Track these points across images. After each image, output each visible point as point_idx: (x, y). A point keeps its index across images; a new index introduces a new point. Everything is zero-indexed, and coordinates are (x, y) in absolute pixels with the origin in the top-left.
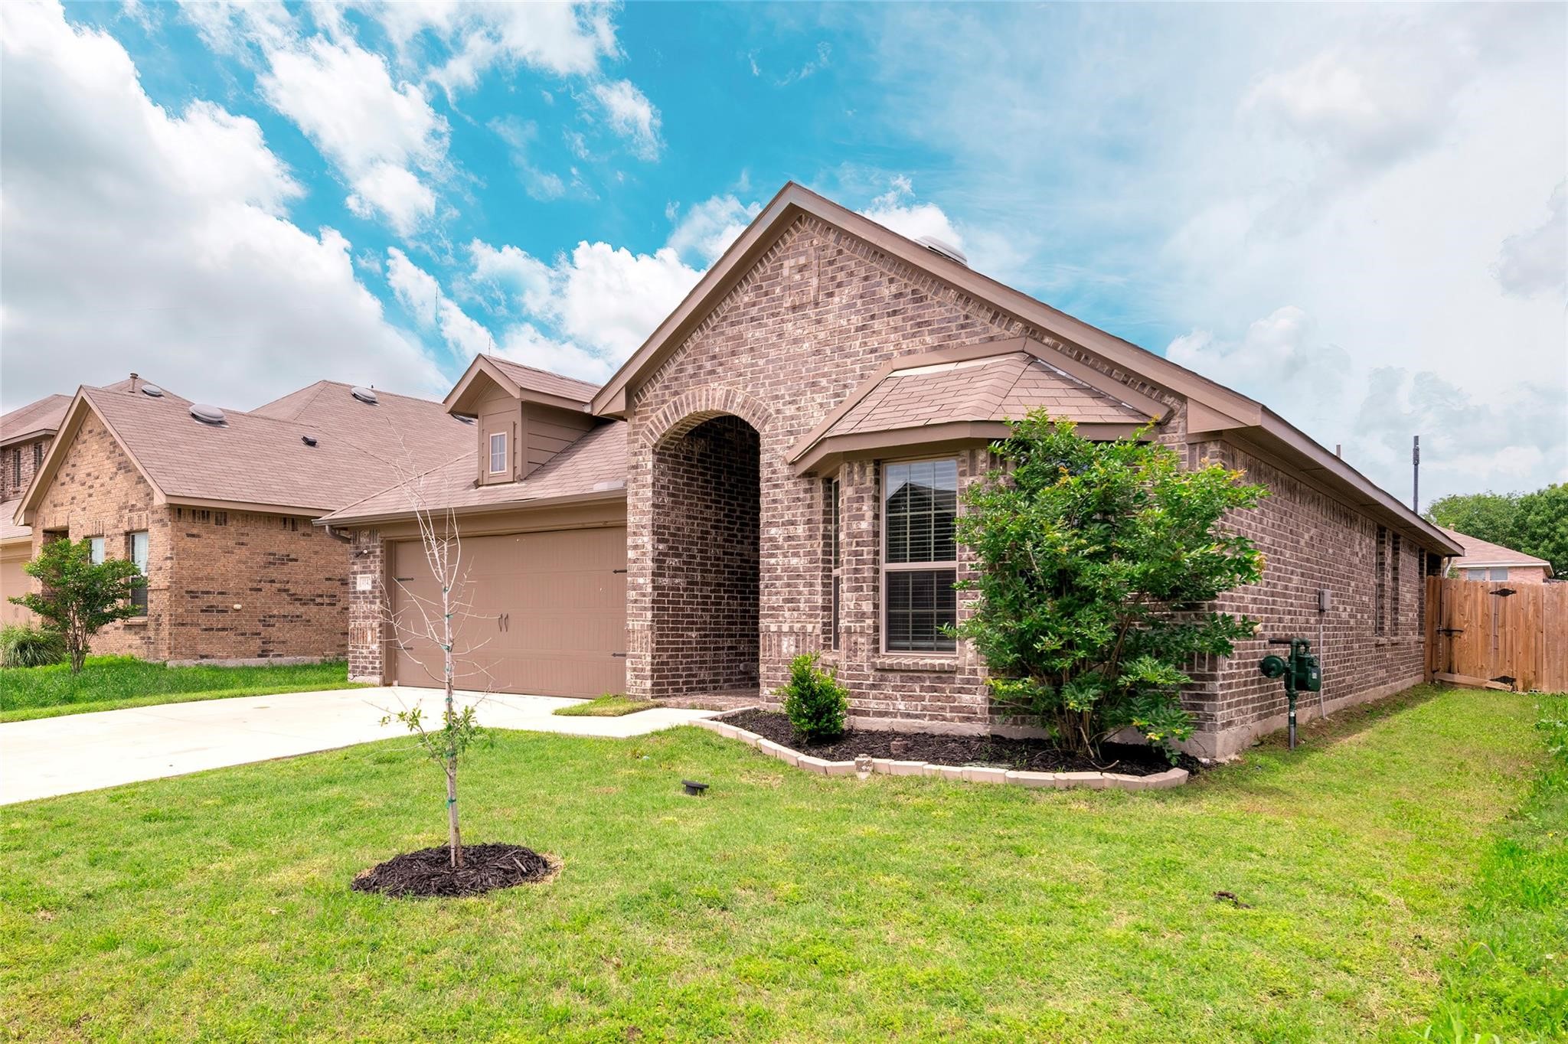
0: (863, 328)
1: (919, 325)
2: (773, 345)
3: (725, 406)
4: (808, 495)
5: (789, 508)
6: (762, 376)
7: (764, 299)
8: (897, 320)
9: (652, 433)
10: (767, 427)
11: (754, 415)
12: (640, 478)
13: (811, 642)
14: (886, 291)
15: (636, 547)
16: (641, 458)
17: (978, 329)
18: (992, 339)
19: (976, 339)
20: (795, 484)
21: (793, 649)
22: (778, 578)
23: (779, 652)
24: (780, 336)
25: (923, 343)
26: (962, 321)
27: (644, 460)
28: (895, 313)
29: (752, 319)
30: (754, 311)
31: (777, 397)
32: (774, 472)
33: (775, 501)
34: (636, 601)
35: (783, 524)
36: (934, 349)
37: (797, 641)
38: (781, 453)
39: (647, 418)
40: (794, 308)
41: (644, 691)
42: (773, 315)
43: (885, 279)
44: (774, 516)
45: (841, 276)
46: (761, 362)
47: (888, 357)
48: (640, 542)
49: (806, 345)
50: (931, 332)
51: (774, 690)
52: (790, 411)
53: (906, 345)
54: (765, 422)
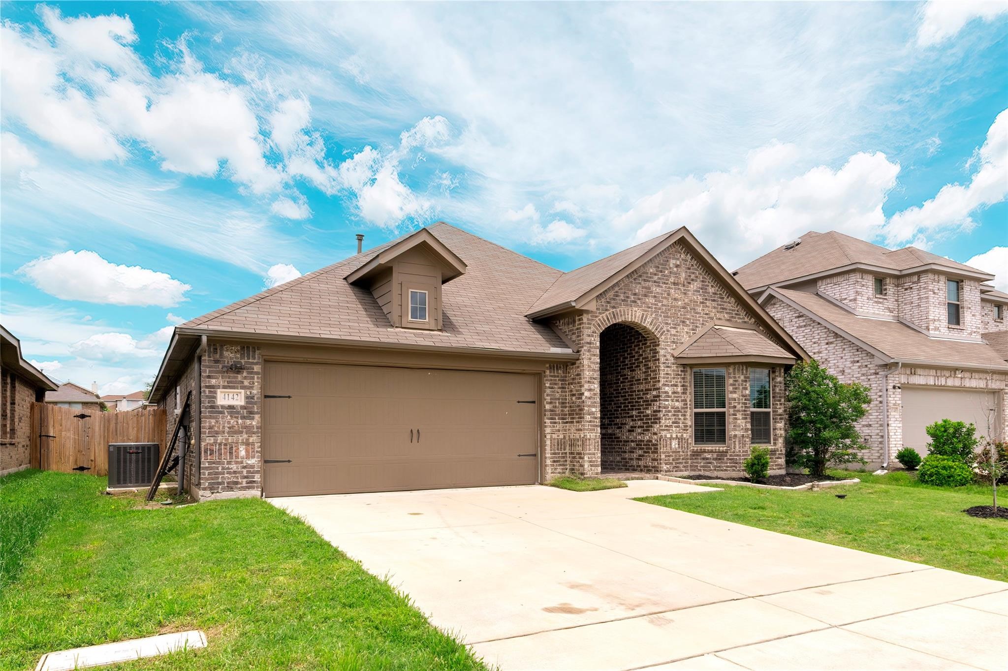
0: (703, 303)
2: (665, 298)
3: (641, 321)
4: (683, 374)
5: (674, 378)
6: (660, 311)
7: (660, 274)
10: (663, 337)
11: (656, 329)
13: (685, 442)
15: (590, 389)
16: (592, 338)
18: (745, 322)
19: (741, 321)
20: (677, 367)
21: (677, 446)
22: (669, 411)
23: (671, 448)
24: (669, 294)
25: (724, 317)
27: (594, 340)
28: (714, 301)
29: (655, 282)
30: (656, 278)
31: (667, 324)
32: (667, 360)
33: (667, 374)
34: (591, 421)
35: (671, 386)
37: (679, 442)
38: (669, 351)
40: (674, 283)
42: (665, 283)
43: (710, 285)
44: (667, 381)
45: (693, 276)
46: (660, 304)
47: (713, 319)
48: (592, 386)
49: (680, 303)
50: (727, 313)
51: (668, 466)
52: (673, 332)
53: (718, 315)
54: (662, 334)
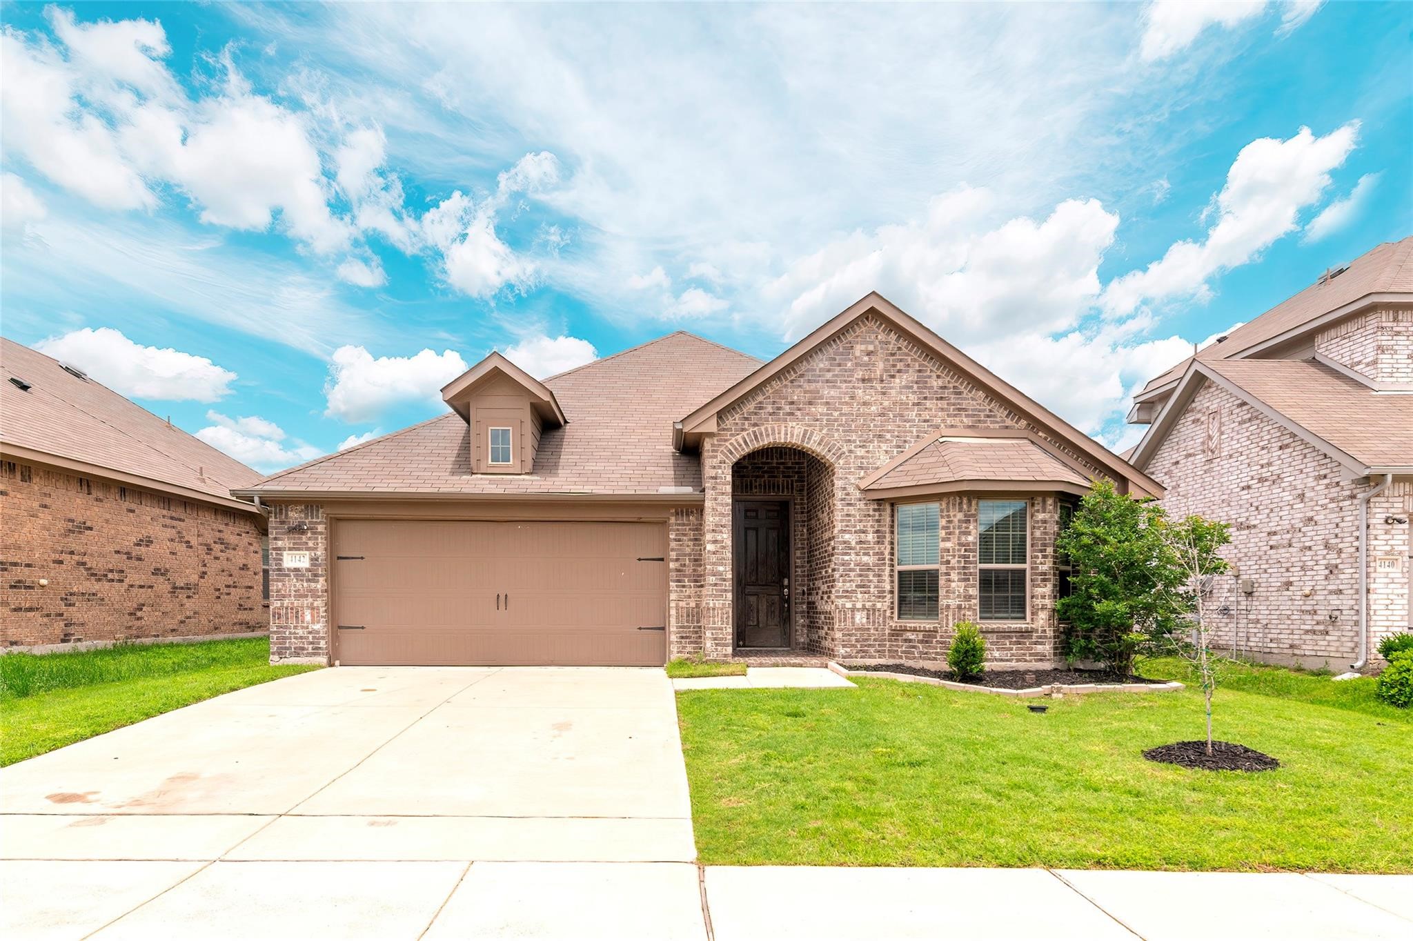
0: (918, 404)
1: (959, 410)
2: (847, 403)
3: (803, 441)
4: (877, 514)
5: (860, 521)
6: (836, 424)
7: (838, 369)
8: (943, 404)
9: (731, 453)
10: (841, 461)
11: (829, 451)
12: (718, 487)
13: (880, 615)
14: (935, 383)
15: (715, 542)
16: (720, 471)
17: (998, 419)
18: (1007, 427)
19: (997, 426)
20: (866, 504)
21: (864, 620)
22: (851, 570)
23: (853, 623)
24: (852, 398)
25: (962, 422)
26: (987, 413)
27: (723, 473)
28: (941, 398)
29: (827, 381)
30: (829, 376)
31: (849, 441)
32: (848, 494)
33: (848, 515)
34: (716, 585)
35: (855, 532)
36: (969, 427)
37: (868, 615)
38: (853, 481)
39: (726, 440)
40: (863, 380)
41: (726, 656)
42: (845, 381)
43: (934, 375)
44: (847, 526)
45: (900, 366)
46: (836, 414)
47: (937, 427)
48: (719, 538)
49: (873, 408)
50: (967, 416)
51: (848, 650)
52: (861, 452)
53: (949, 421)
54: (839, 458)
